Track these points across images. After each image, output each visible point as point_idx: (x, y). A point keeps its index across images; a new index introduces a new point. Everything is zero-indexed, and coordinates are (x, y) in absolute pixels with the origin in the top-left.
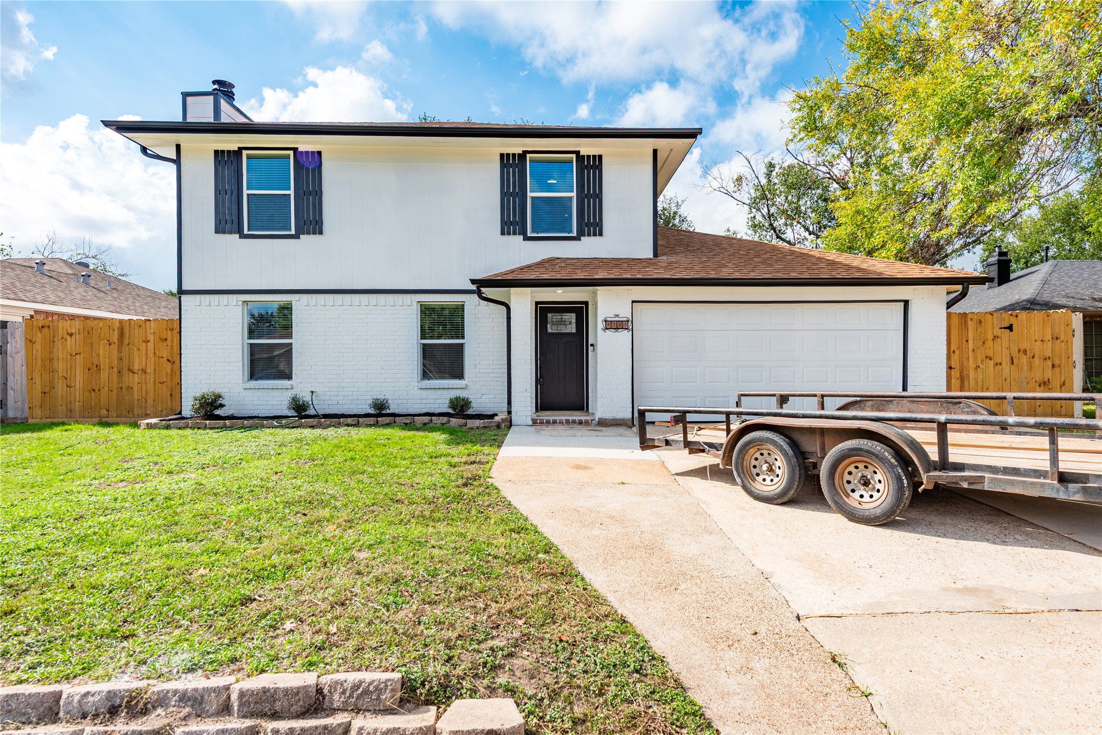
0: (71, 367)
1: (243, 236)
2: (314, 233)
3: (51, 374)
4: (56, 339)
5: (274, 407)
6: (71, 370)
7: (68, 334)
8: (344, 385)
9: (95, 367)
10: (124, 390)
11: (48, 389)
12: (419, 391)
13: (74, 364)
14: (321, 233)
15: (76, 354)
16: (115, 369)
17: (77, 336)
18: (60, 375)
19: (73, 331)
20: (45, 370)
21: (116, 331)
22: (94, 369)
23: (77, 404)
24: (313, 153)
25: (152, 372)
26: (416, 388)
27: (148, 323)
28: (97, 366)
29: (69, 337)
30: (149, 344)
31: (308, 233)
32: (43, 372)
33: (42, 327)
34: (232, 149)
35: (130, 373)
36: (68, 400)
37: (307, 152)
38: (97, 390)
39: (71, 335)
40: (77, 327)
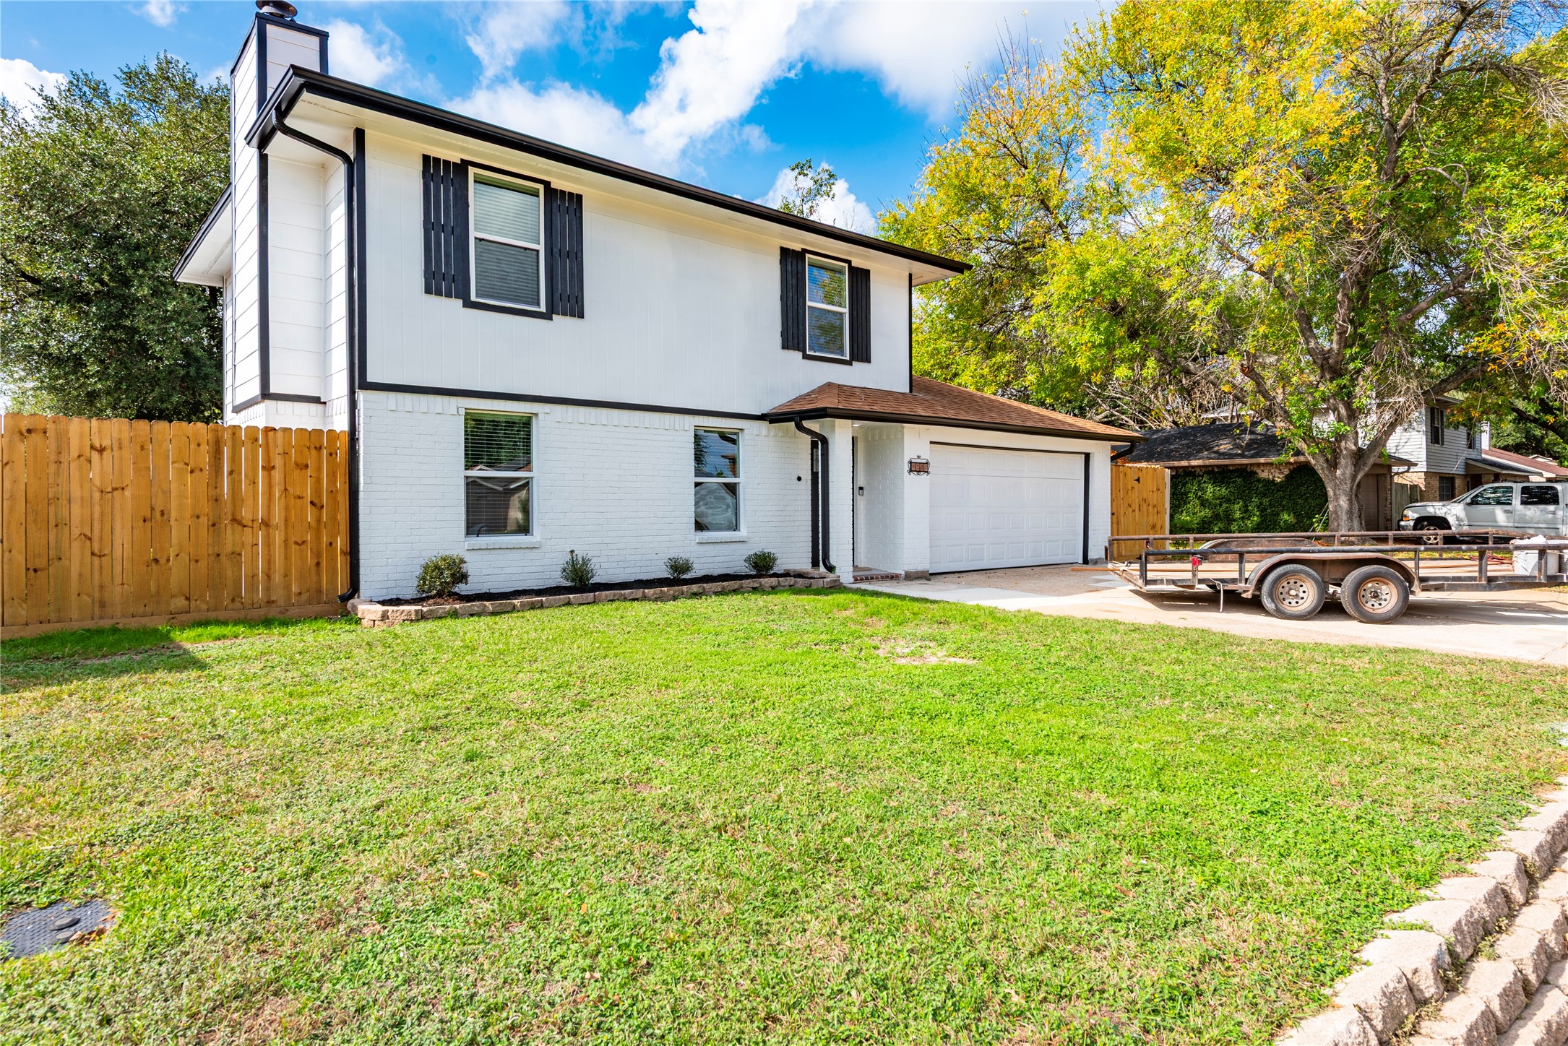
0: (102, 515)
1: (469, 304)
2: (572, 315)
3: (53, 532)
4: (64, 458)
5: (513, 577)
6: (102, 521)
7: (92, 447)
8: (607, 540)
9: (158, 514)
10: (223, 558)
11: (45, 561)
12: (697, 547)
13: (108, 509)
14: (581, 316)
15: (115, 489)
16: (204, 520)
17: (116, 453)
18: (76, 532)
19: (106, 443)
20: (35, 521)
21: (204, 447)
22: (154, 518)
23: (119, 589)
24: (571, 194)
25: (282, 525)
26: (693, 543)
27: (271, 434)
28: (162, 513)
29: (95, 456)
30: (273, 472)
31: (564, 314)
32: (31, 526)
33: (29, 431)
34: (452, 160)
35: (236, 525)
36: (96, 582)
37: (563, 192)
38: (163, 561)
39: (101, 450)
40: (115, 435)
